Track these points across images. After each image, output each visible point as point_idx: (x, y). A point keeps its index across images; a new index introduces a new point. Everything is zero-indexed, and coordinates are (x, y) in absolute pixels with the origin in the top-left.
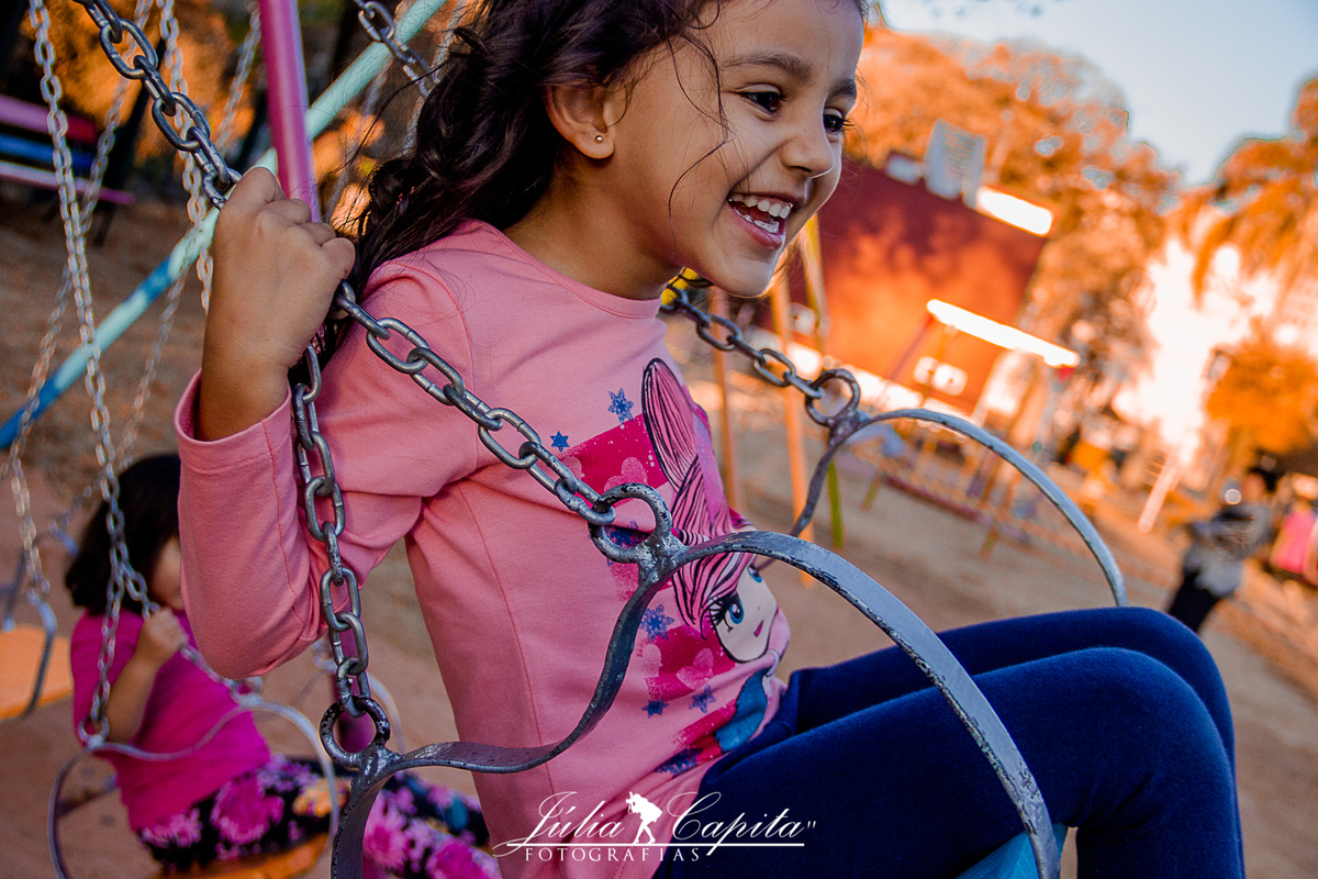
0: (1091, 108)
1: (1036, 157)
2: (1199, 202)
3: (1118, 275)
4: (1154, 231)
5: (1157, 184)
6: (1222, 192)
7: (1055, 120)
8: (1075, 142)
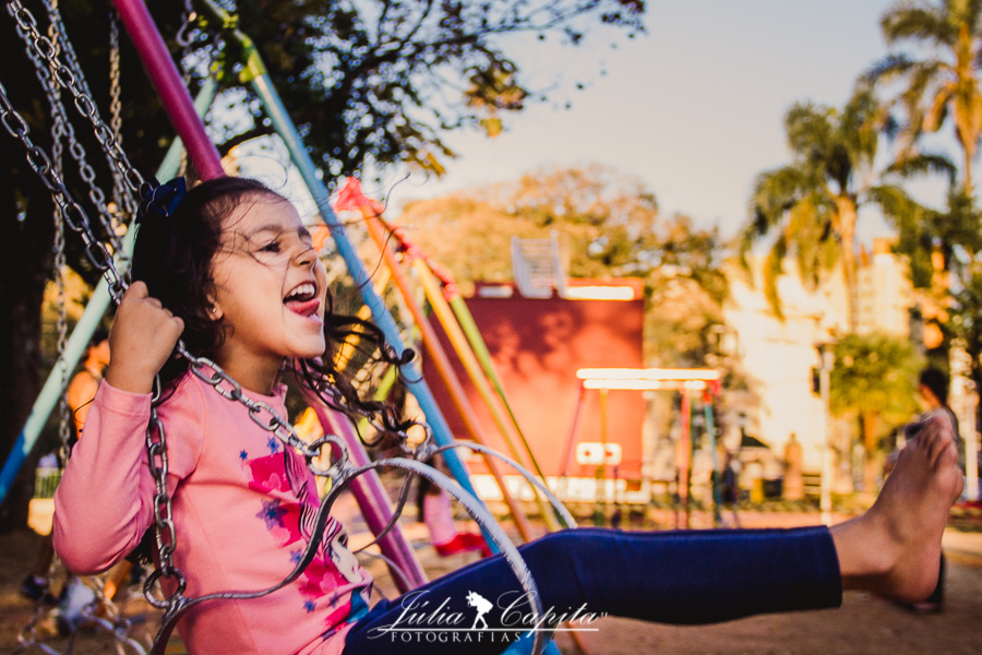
0: (622, 201)
1: (593, 258)
2: (748, 238)
3: (703, 332)
4: (717, 283)
5: (703, 244)
6: (761, 224)
7: (596, 222)
8: (620, 234)
